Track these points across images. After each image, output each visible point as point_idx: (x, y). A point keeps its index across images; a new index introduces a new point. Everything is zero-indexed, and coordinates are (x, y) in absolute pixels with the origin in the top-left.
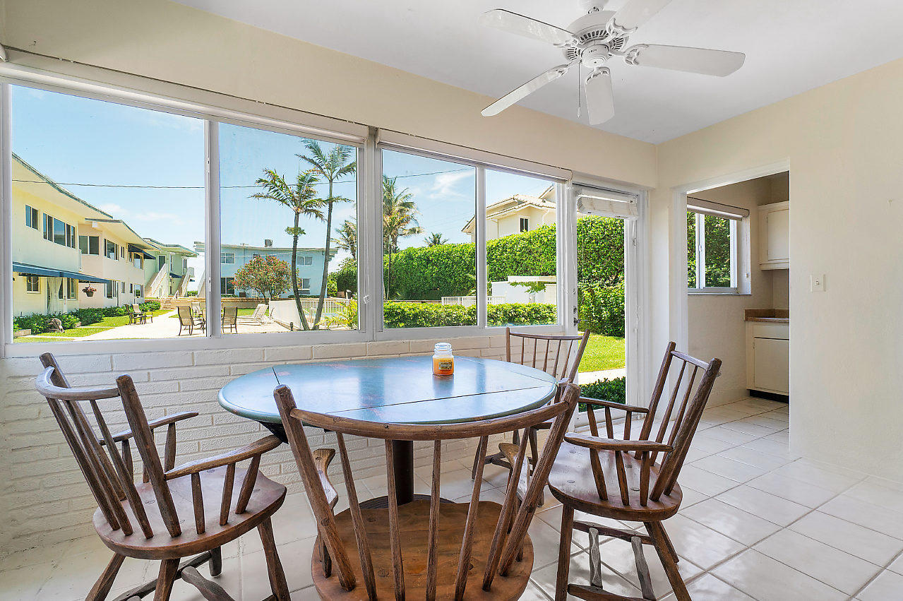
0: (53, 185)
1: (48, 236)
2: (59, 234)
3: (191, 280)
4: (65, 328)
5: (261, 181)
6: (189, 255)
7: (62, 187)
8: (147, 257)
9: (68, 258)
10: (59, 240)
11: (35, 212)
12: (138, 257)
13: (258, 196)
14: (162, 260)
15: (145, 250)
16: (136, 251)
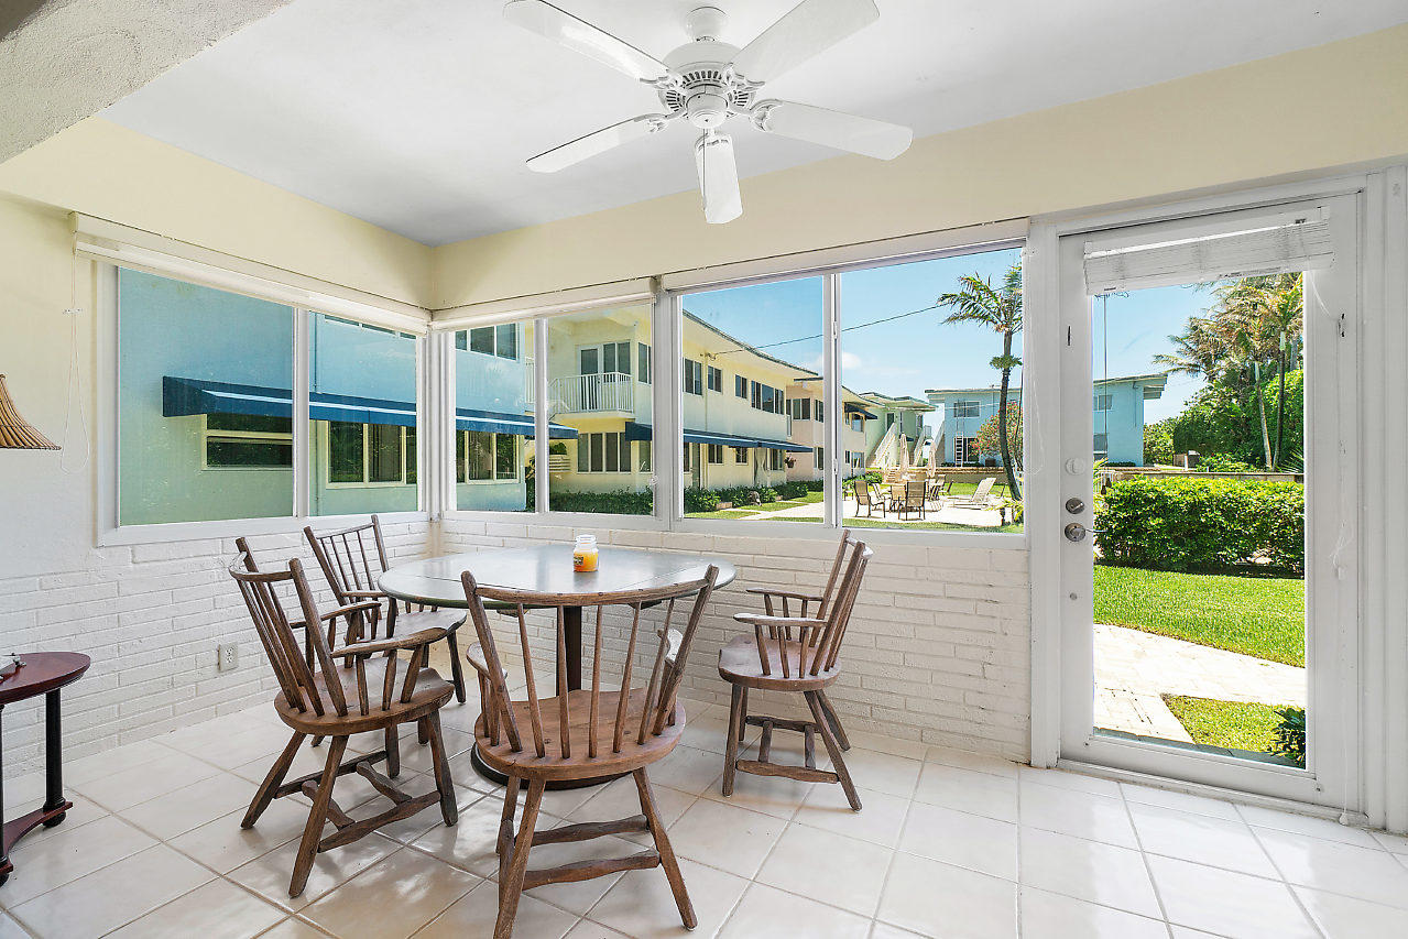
0: (750, 350)
1: (756, 405)
2: (766, 399)
3: (927, 444)
4: (763, 502)
5: (945, 297)
6: (924, 409)
7: (761, 352)
8: (869, 417)
9: (774, 425)
10: (768, 407)
11: (744, 380)
12: (857, 417)
13: (953, 319)
14: (891, 418)
15: (867, 409)
16: (855, 411)
